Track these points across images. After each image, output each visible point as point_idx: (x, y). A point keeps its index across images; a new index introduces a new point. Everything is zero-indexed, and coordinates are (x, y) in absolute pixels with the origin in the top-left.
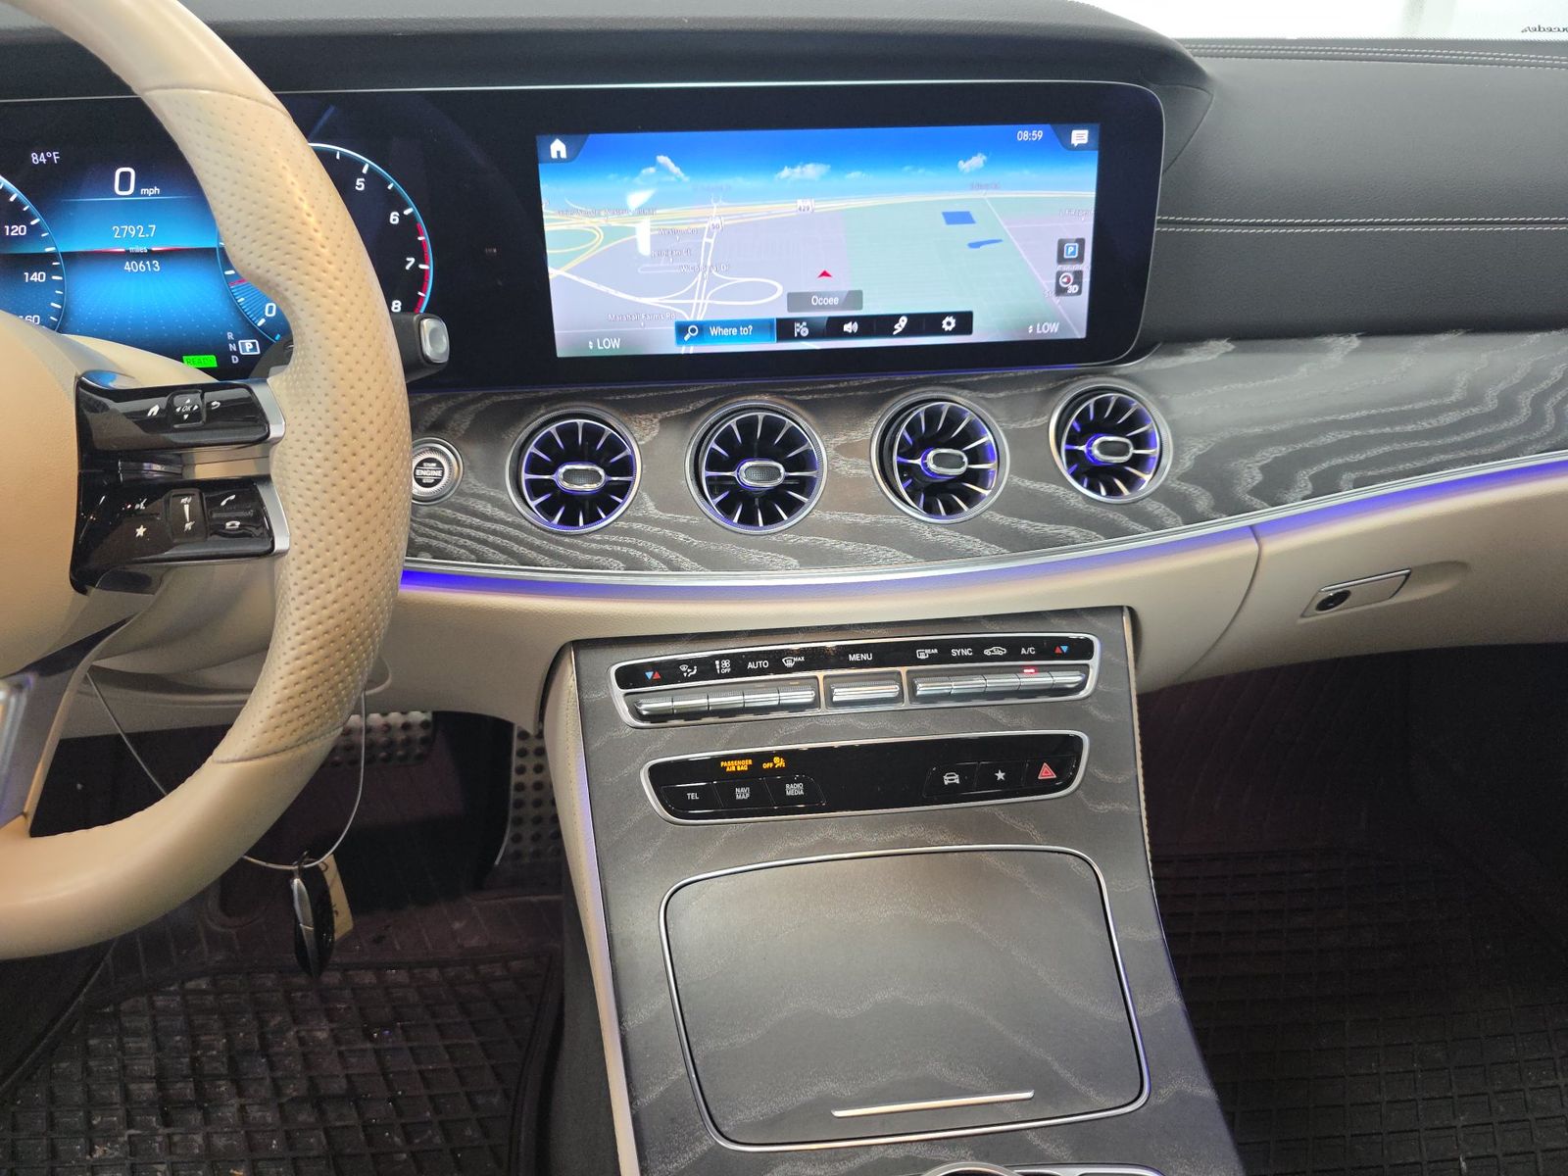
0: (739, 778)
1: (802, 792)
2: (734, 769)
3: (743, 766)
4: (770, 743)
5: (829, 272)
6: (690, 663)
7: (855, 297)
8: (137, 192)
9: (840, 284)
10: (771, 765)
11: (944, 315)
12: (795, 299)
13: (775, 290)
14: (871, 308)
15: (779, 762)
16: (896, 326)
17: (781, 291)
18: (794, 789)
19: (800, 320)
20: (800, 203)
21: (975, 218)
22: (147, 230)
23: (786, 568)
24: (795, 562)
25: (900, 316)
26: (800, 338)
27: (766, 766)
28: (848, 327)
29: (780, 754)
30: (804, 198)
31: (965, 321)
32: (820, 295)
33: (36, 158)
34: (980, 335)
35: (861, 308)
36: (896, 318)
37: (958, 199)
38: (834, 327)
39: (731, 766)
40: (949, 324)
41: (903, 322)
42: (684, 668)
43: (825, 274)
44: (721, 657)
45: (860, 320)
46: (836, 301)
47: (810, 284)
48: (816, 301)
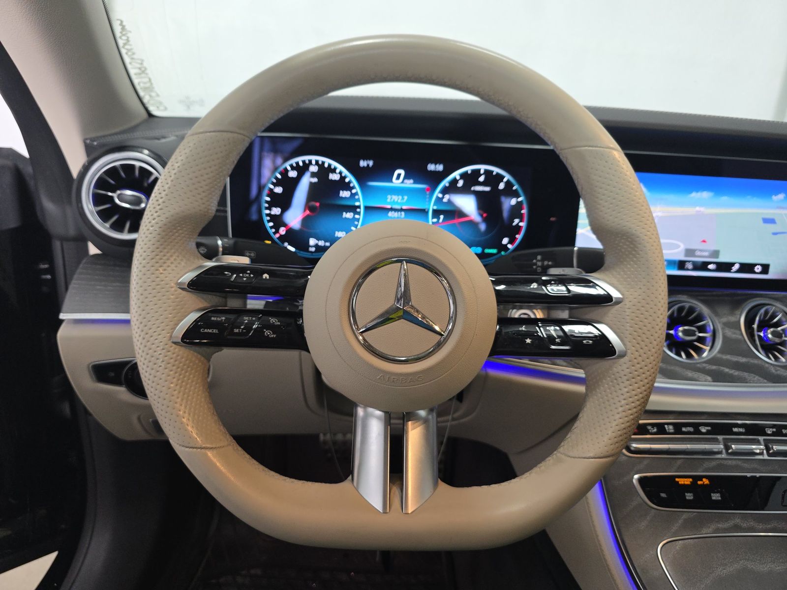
0: (686, 488)
1: (720, 498)
2: (683, 483)
3: (687, 481)
4: (699, 471)
5: (707, 240)
6: (653, 425)
7: (716, 253)
8: (403, 182)
9: (711, 246)
10: (702, 483)
11: (756, 265)
12: (690, 252)
13: (678, 246)
14: (723, 259)
15: (706, 481)
16: (733, 268)
17: (682, 247)
18: (716, 497)
19: (689, 261)
20: (698, 208)
21: (777, 221)
22: (403, 199)
23: (706, 381)
24: (709, 378)
25: (735, 263)
26: (688, 270)
27: (699, 483)
28: (711, 267)
29: (706, 477)
30: (701, 206)
31: (766, 268)
32: (701, 251)
33: (363, 163)
34: (771, 275)
35: (717, 257)
36: (733, 264)
37: (769, 212)
38: (704, 266)
39: (682, 481)
40: (758, 269)
41: (736, 267)
42: (649, 427)
43: (704, 241)
44: (668, 424)
45: (717, 264)
46: (706, 254)
47: (695, 245)
48: (698, 253)
